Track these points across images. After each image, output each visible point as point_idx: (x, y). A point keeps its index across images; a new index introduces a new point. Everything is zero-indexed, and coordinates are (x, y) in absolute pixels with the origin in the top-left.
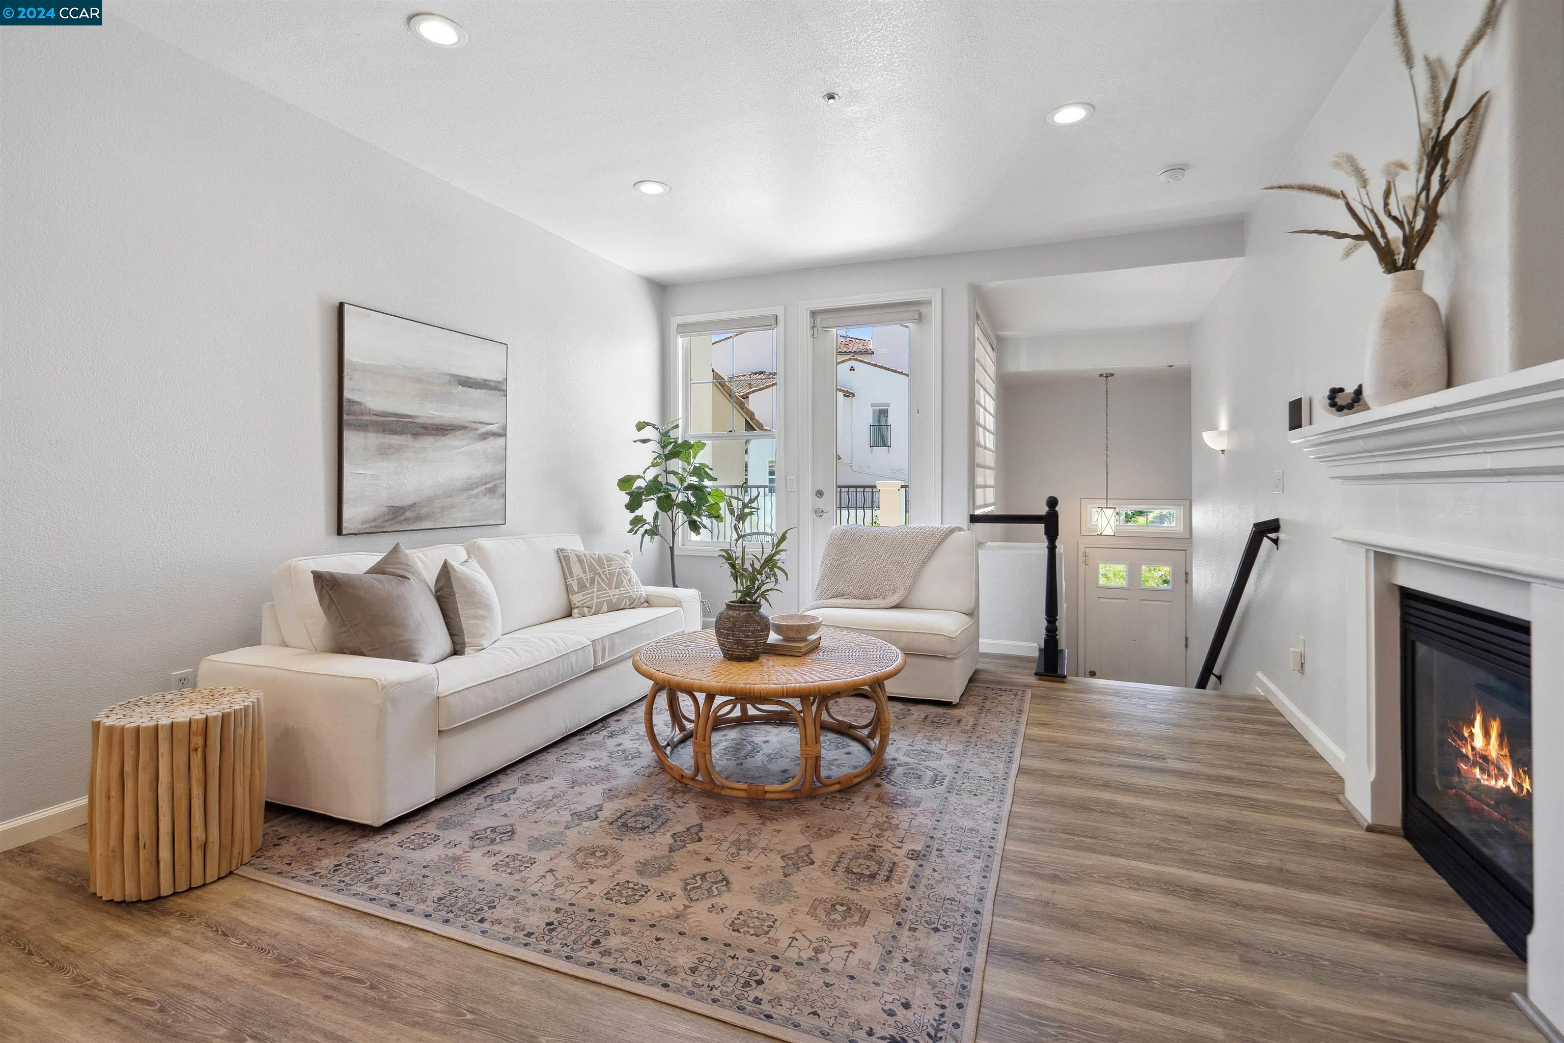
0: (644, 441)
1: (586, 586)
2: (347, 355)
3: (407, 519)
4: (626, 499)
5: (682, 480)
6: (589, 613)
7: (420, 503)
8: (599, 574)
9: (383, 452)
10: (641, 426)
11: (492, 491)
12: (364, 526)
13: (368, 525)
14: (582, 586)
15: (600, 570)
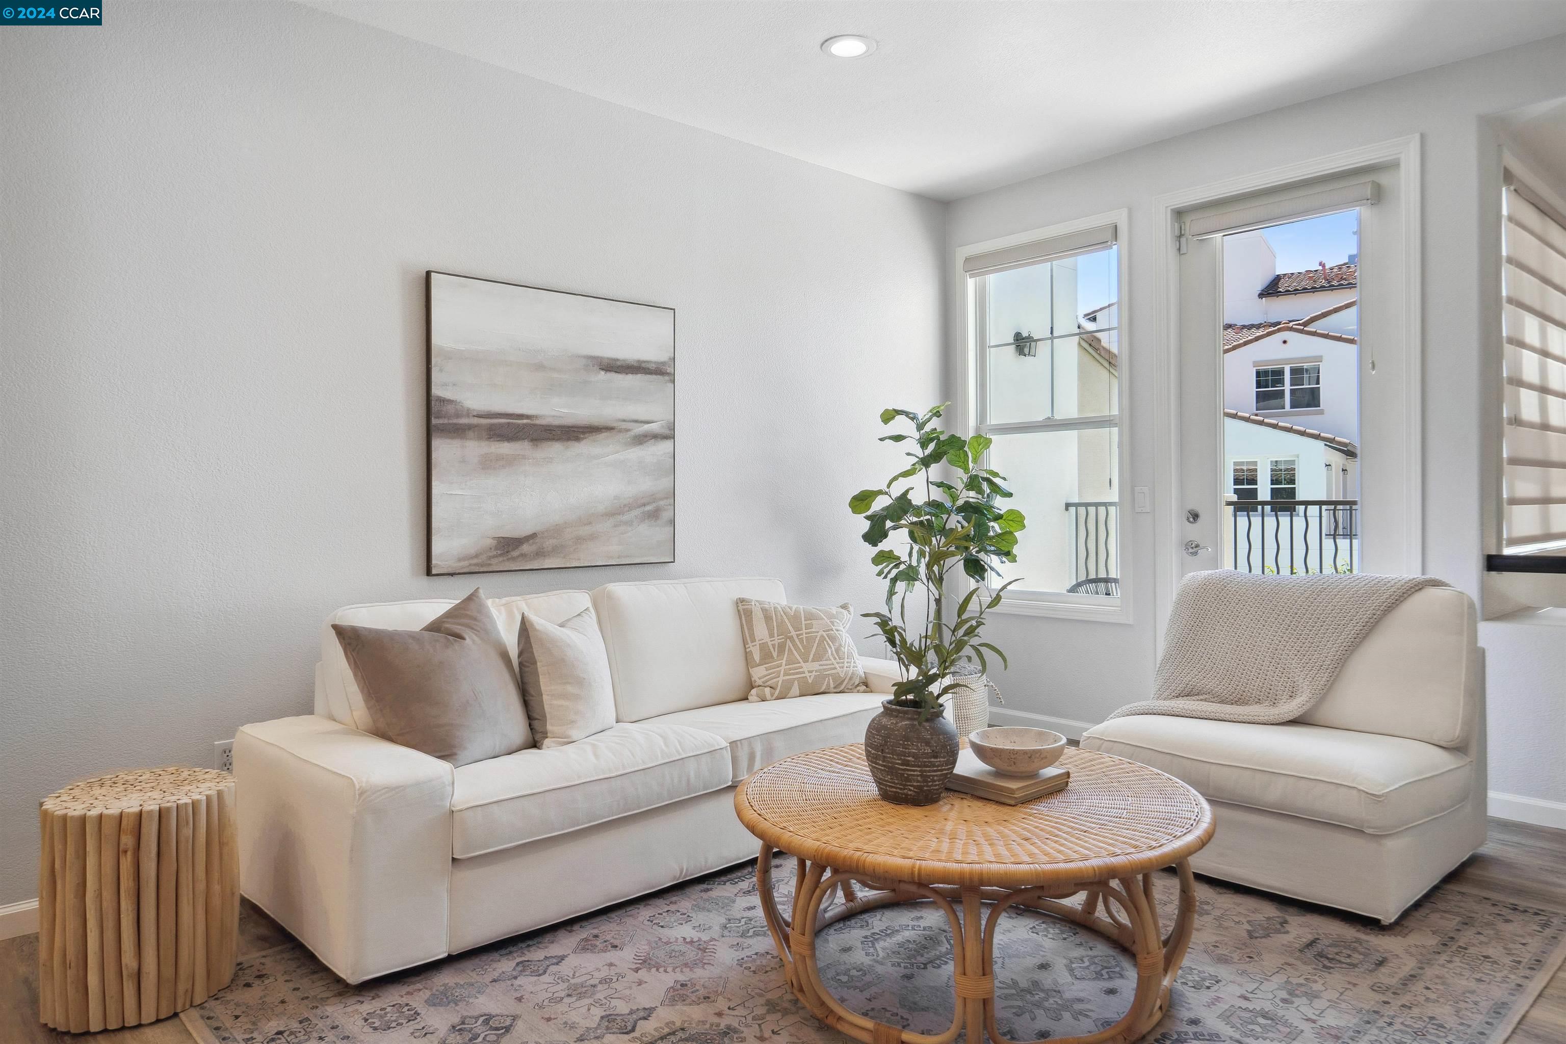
0: (898, 438)
1: (772, 657)
2: (437, 340)
3: (523, 556)
4: (865, 526)
5: (953, 497)
6: (772, 695)
7: (543, 533)
8: (791, 638)
9: (487, 465)
10: (888, 416)
11: (654, 515)
12: (462, 564)
13: (466, 563)
14: (766, 657)
15: (793, 633)
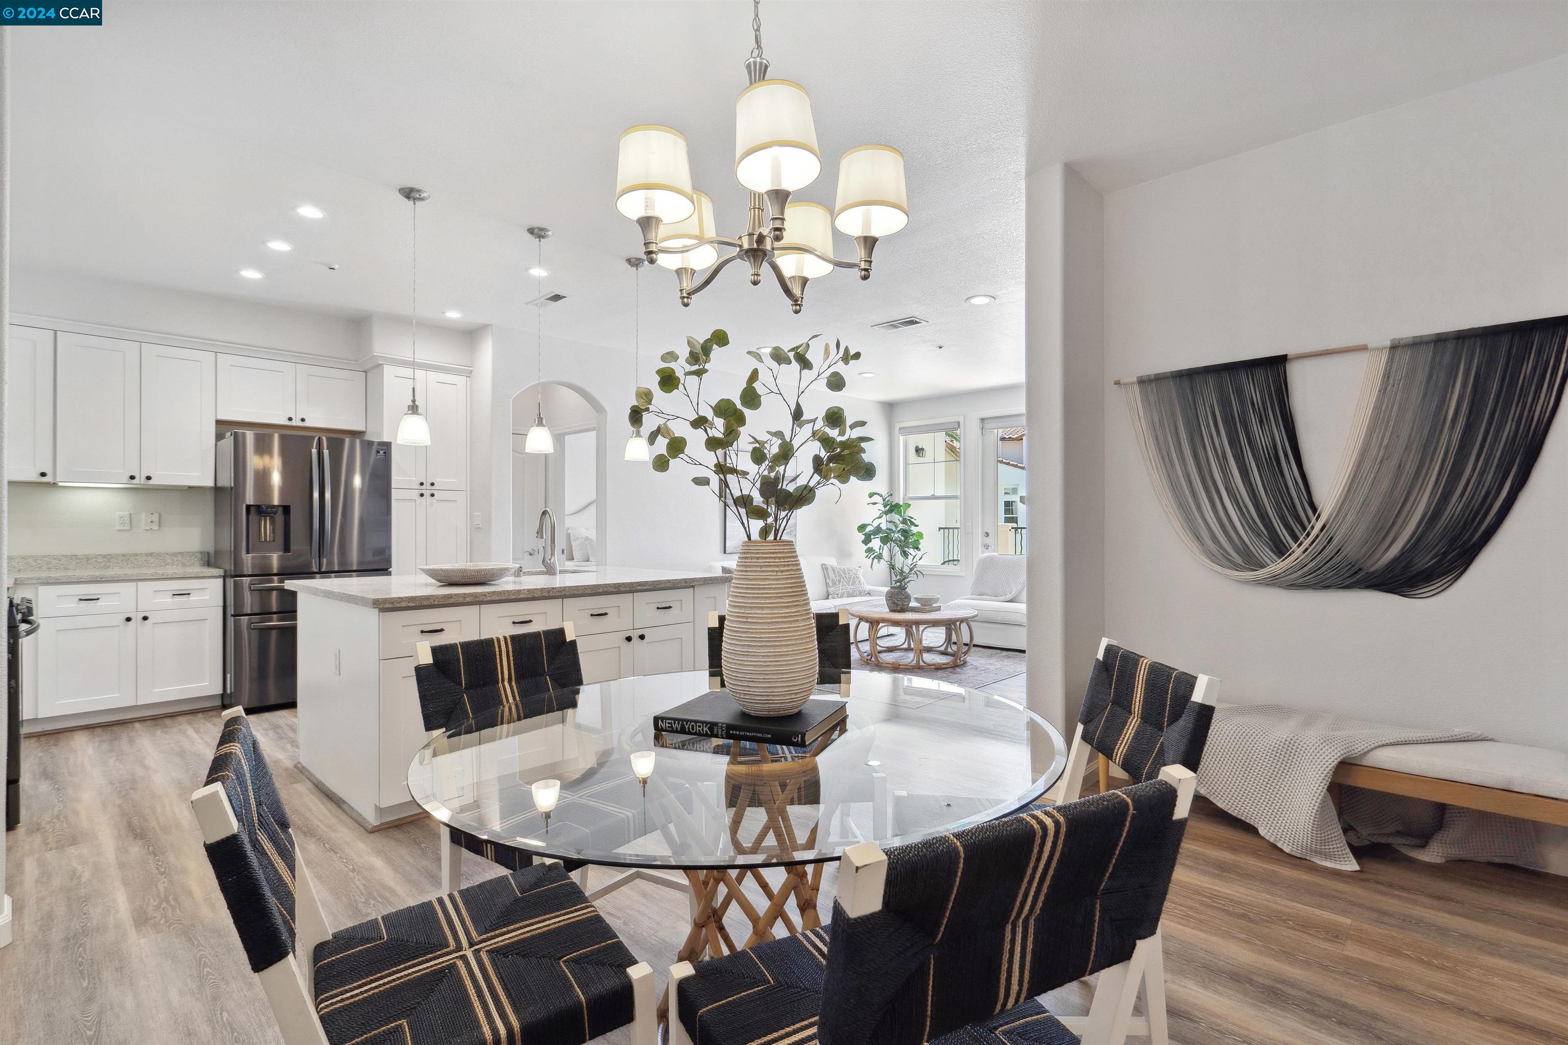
0: (874, 504)
4: (862, 537)
5: (896, 527)
6: (838, 597)
10: (871, 495)
14: (834, 584)
15: (843, 576)
